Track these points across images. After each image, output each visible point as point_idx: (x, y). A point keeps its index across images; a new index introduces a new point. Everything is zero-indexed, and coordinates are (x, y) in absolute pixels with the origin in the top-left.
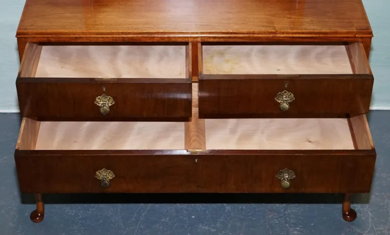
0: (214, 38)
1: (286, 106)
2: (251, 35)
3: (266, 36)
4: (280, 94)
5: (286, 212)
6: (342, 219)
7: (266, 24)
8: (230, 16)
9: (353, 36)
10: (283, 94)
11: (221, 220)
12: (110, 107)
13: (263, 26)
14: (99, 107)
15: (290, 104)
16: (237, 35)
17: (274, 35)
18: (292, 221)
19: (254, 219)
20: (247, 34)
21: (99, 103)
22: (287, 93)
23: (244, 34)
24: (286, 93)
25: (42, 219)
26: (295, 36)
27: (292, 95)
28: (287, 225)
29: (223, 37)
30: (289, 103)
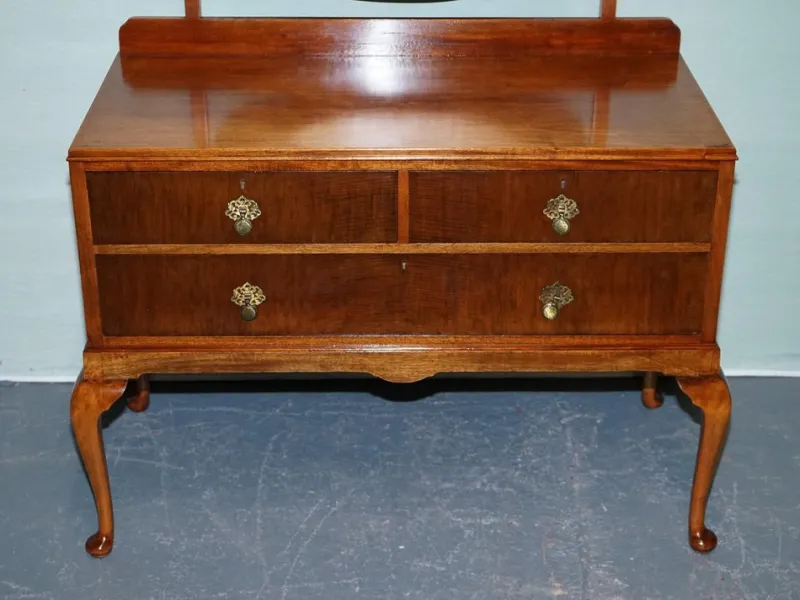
0: (440, 162)
1: (564, 225)
2: (509, 157)
3: (537, 158)
4: (553, 202)
5: (581, 539)
6: (690, 551)
7: (536, 140)
9: (698, 157)
10: (558, 202)
11: (456, 552)
12: (252, 222)
14: (234, 222)
15: (571, 222)
16: (483, 157)
17: (552, 157)
18: (593, 554)
19: (519, 550)
20: (501, 154)
21: (233, 215)
22: (566, 199)
23: (495, 153)
24: (562, 199)
25: (110, 551)
26: (590, 157)
27: (574, 205)
28: (583, 560)
29: (456, 161)
30: (569, 220)
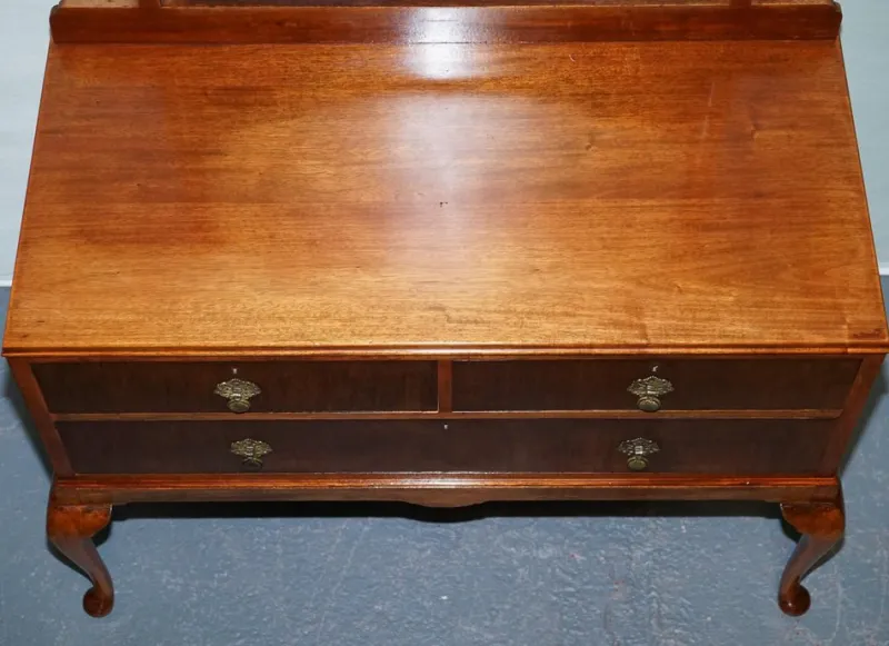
3: (621, 351)
4: (641, 382)
7: (623, 317)
8: (535, 282)
9: (839, 350)
13: (616, 324)
17: (642, 350)
22: (658, 379)
24: (652, 380)
27: (668, 384)
